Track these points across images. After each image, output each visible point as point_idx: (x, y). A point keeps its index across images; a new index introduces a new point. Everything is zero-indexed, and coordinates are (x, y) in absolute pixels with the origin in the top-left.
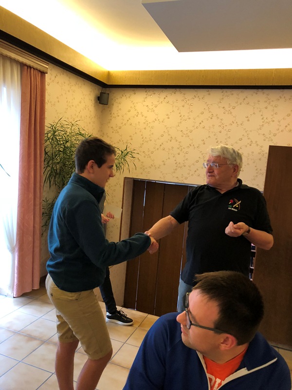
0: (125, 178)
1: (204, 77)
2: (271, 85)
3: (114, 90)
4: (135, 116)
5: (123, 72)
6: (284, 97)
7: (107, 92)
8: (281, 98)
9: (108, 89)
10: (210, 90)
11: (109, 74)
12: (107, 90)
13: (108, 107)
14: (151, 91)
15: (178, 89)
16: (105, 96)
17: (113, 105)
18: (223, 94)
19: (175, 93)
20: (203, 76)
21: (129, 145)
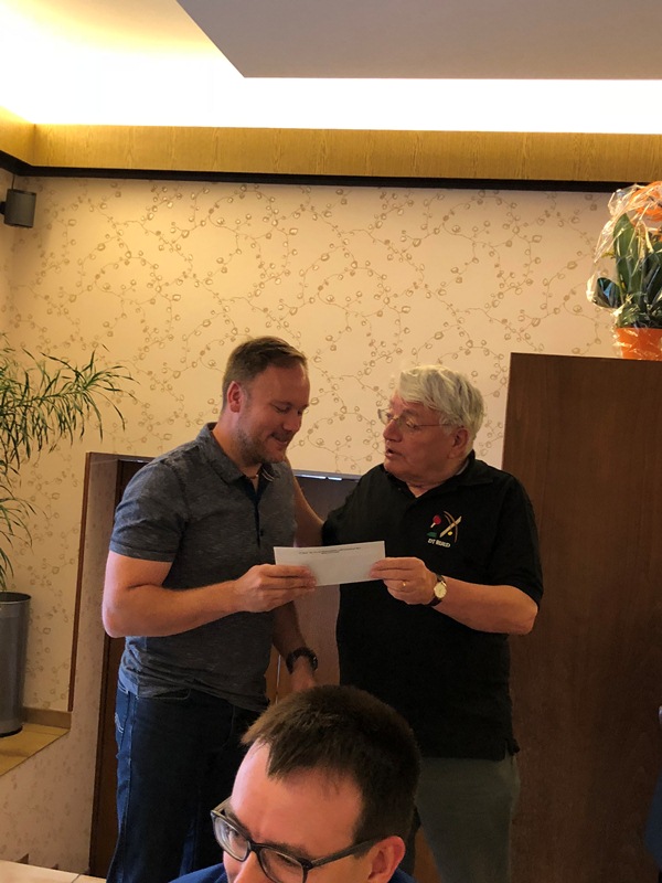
0: (91, 457)
1: (327, 151)
2: (520, 178)
3: (52, 183)
4: (122, 264)
5: (81, 129)
6: (558, 214)
7: (30, 189)
8: (548, 216)
9: (32, 179)
10: (346, 189)
11: (35, 135)
12: (31, 184)
13: (35, 235)
14: (169, 189)
15: (250, 186)
16: (25, 200)
17: (49, 227)
18: (384, 201)
19: (242, 197)
20: (324, 150)
21: (100, 351)
